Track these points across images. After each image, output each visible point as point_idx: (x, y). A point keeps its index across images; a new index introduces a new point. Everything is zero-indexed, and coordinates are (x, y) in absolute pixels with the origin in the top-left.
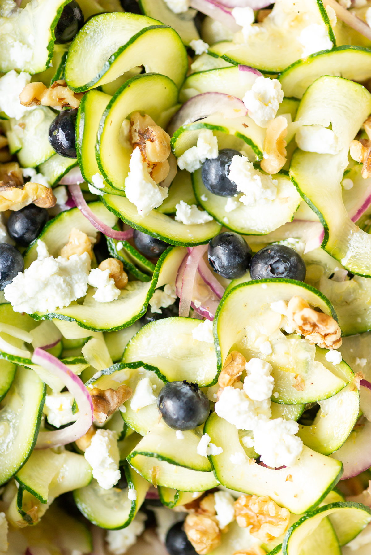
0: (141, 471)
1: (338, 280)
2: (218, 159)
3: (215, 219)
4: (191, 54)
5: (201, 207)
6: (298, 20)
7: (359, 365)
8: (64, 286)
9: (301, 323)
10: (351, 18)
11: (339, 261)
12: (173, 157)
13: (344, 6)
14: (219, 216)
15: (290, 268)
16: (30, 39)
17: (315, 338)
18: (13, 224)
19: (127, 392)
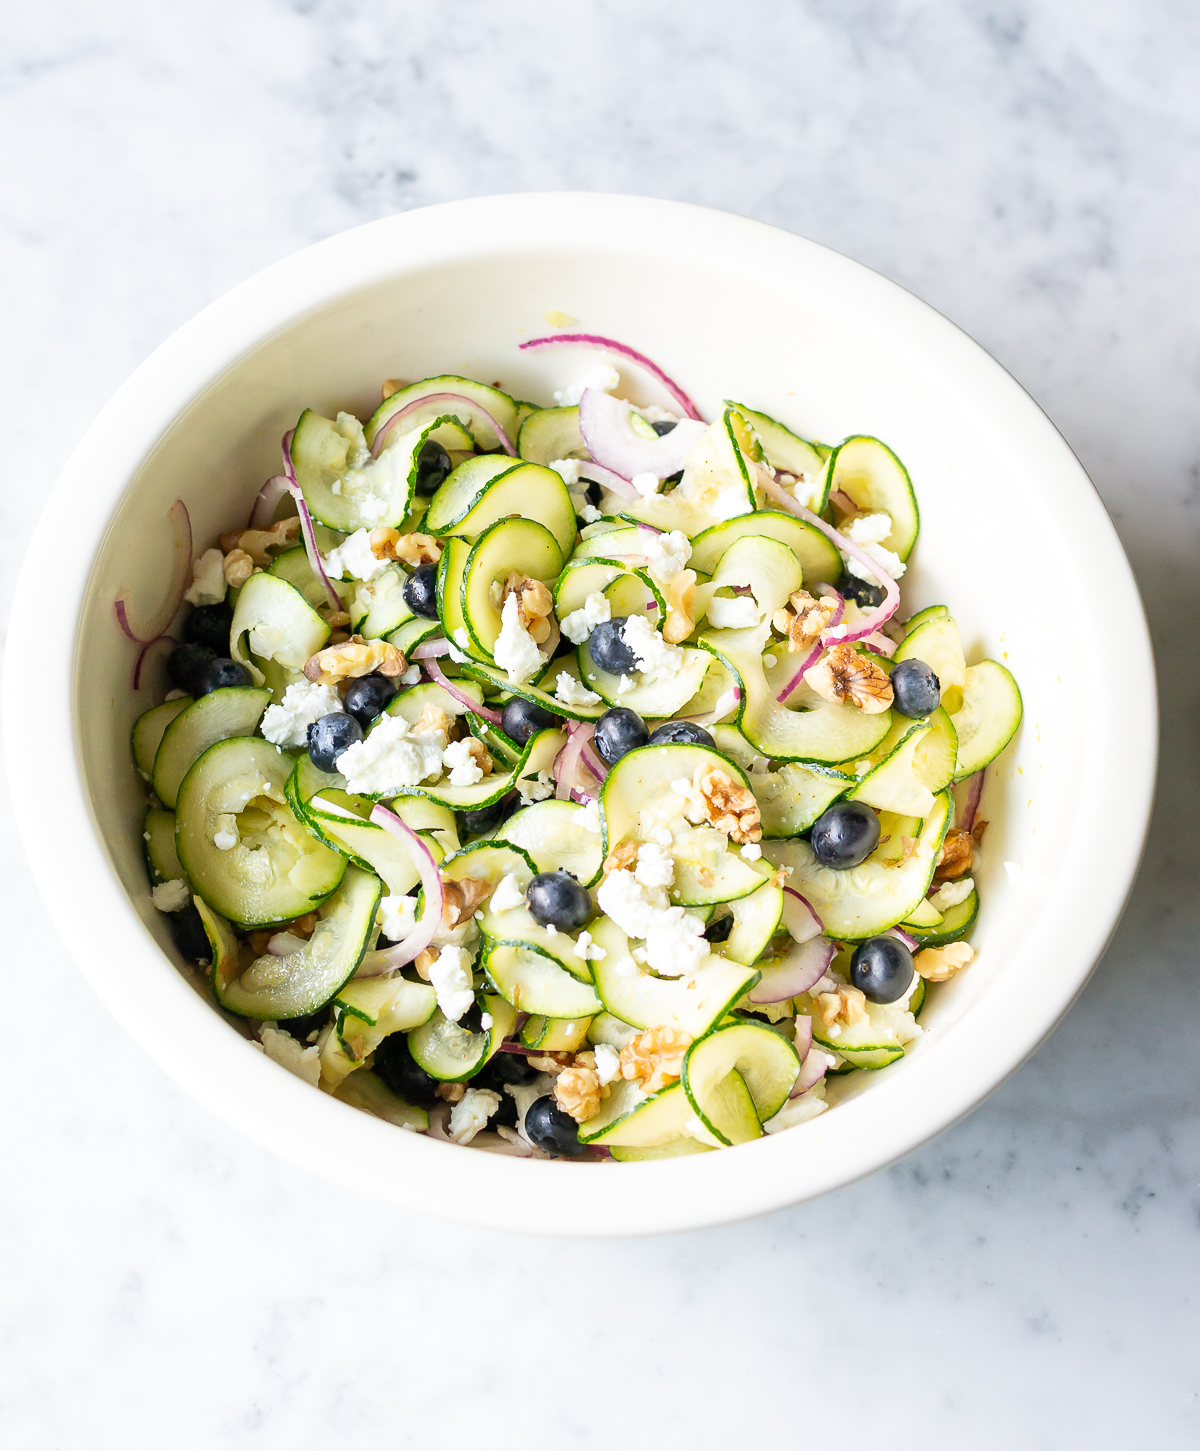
0: (499, 985)
1: (758, 772)
2: (610, 622)
3: (605, 701)
4: (581, 523)
5: (588, 687)
8: (412, 755)
9: (710, 793)
10: (775, 490)
11: (759, 747)
12: (555, 618)
13: (768, 476)
14: (610, 697)
15: (697, 739)
17: (728, 823)
19: (487, 886)
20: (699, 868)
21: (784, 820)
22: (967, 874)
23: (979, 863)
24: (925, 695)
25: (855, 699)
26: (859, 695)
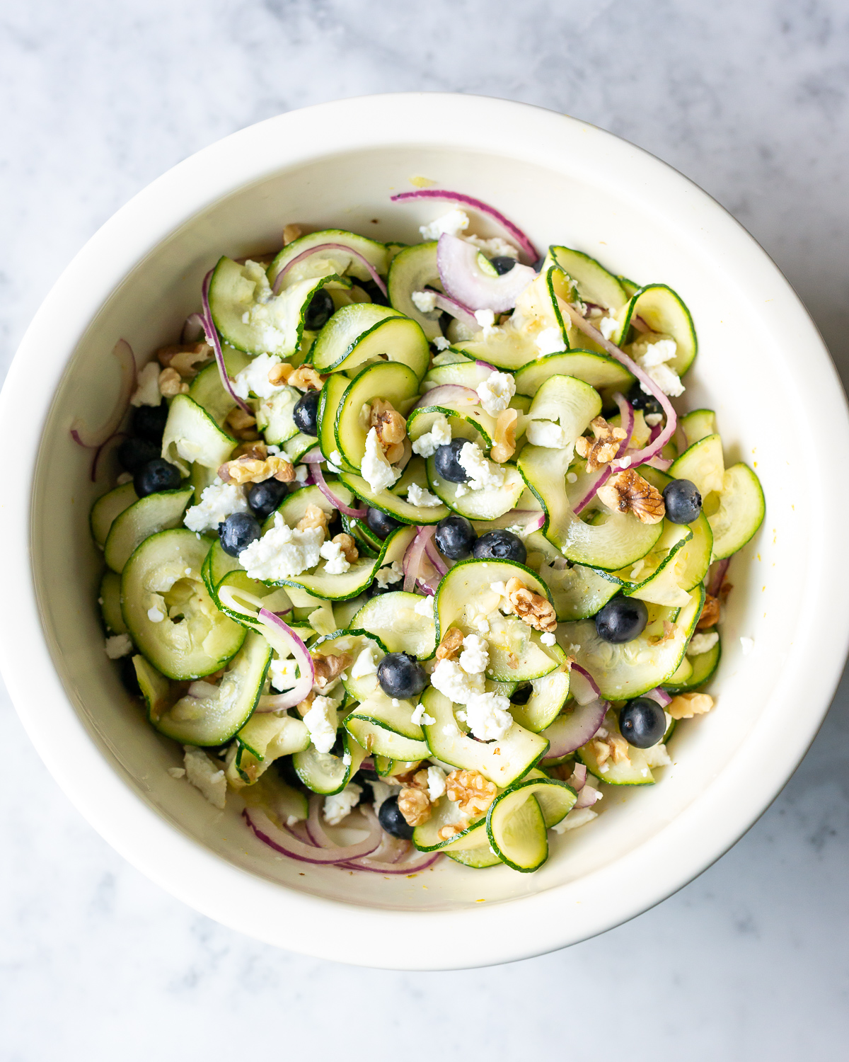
0: (356, 737)
1: (558, 568)
2: (450, 446)
3: (445, 504)
4: (434, 350)
5: (432, 491)
6: (537, 325)
7: (572, 650)
8: (296, 554)
9: (516, 602)
10: (586, 325)
11: (560, 550)
12: (408, 441)
13: (580, 314)
14: (449, 501)
15: (511, 551)
16: (282, 324)
17: (530, 620)
18: (254, 495)
19: (348, 659)
20: (508, 652)
21: (576, 609)
22: (715, 628)
23: (725, 619)
24: (689, 512)
25: (635, 513)
26: (638, 511)
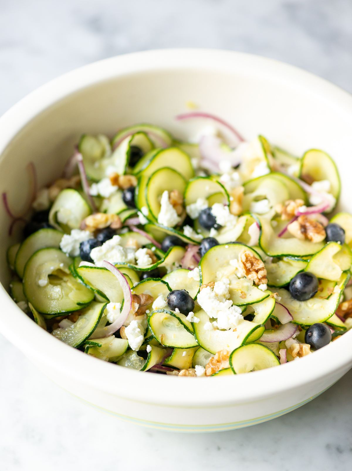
12: (184, 204)
17: (253, 276)
20: (240, 292)
21: (278, 280)
25: (309, 236)
26: (311, 234)
